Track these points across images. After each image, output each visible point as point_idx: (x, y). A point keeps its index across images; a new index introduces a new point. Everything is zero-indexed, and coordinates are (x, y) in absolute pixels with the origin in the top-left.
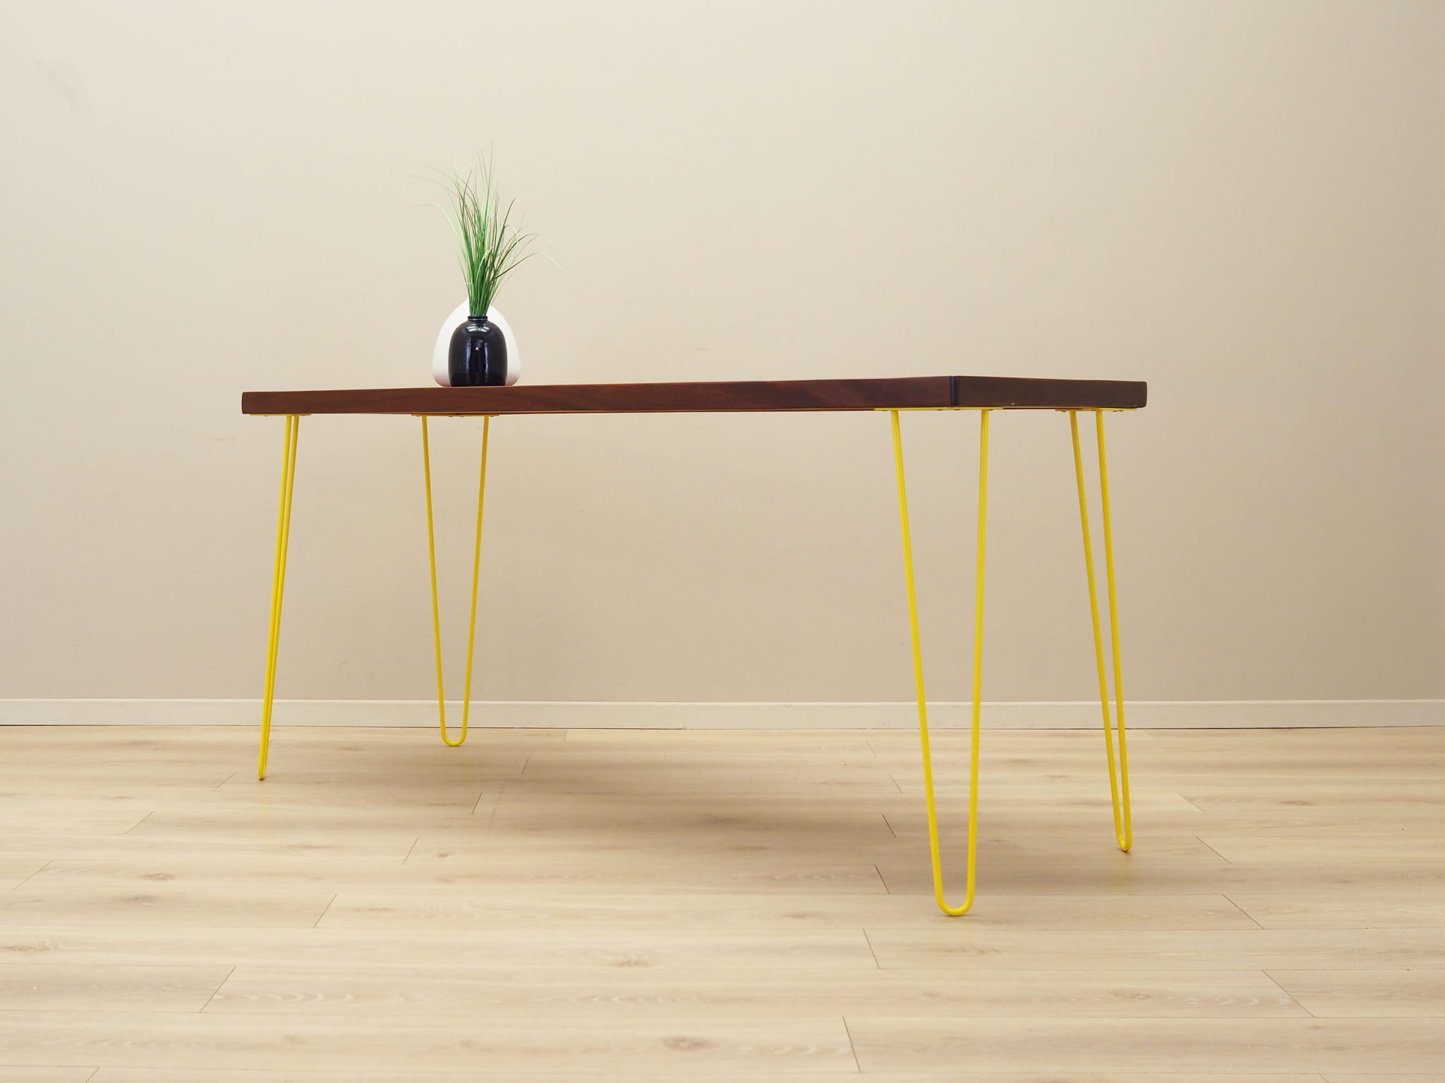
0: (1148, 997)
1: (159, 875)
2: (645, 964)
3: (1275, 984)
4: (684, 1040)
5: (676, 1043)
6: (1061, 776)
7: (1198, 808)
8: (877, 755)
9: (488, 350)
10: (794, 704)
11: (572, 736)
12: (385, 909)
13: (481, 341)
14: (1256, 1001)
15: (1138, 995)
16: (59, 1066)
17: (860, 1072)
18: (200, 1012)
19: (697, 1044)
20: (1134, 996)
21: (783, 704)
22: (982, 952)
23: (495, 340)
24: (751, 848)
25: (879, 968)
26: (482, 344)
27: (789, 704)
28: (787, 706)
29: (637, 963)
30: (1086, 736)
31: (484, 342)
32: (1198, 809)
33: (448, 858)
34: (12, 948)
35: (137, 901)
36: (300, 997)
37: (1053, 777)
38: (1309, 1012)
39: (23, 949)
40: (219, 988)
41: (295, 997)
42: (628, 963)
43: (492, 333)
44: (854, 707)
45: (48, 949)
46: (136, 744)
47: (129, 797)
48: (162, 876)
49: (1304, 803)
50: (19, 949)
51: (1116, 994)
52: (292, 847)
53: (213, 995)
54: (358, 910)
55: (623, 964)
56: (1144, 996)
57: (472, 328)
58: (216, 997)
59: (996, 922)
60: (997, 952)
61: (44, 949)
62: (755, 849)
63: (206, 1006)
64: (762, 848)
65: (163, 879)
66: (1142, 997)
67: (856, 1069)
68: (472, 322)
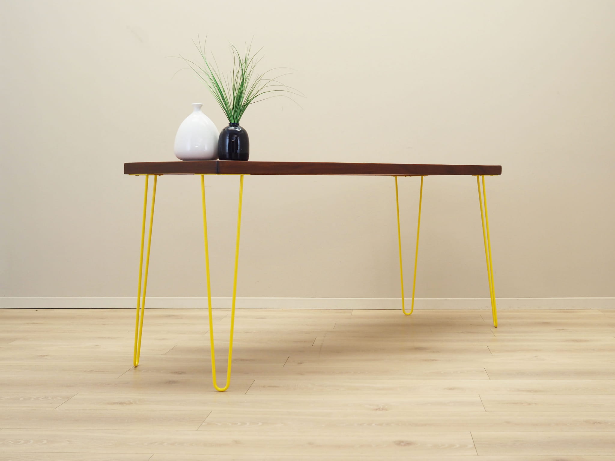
0: (600, 423)
2: (386, 410)
4: (403, 442)
5: (399, 443)
6: (563, 329)
8: (485, 321)
9: (240, 141)
10: (449, 299)
11: (355, 313)
12: (275, 386)
13: (236, 136)
15: (596, 422)
16: (137, 453)
17: (478, 455)
18: (197, 430)
19: (408, 444)
20: (594, 423)
22: (530, 404)
23: (243, 136)
24: (431, 360)
25: (486, 411)
26: (236, 138)
27: (447, 299)
28: (446, 300)
29: (382, 409)
30: (574, 312)
31: (237, 136)
33: (303, 364)
34: (116, 403)
35: (170, 383)
36: (239, 424)
37: (560, 330)
39: (121, 403)
40: (205, 420)
41: (237, 424)
42: (379, 409)
43: (242, 132)
44: (475, 300)
45: (132, 403)
46: (169, 316)
47: (166, 339)
48: (180, 373)
50: (120, 404)
51: (587, 421)
53: (202, 423)
54: (263, 386)
55: (377, 410)
57: (231, 129)
59: (536, 391)
60: (536, 404)
61: (130, 403)
62: (433, 360)
63: (199, 427)
64: (436, 360)
65: (181, 374)
66: (597, 423)
67: (476, 454)
68: (231, 126)
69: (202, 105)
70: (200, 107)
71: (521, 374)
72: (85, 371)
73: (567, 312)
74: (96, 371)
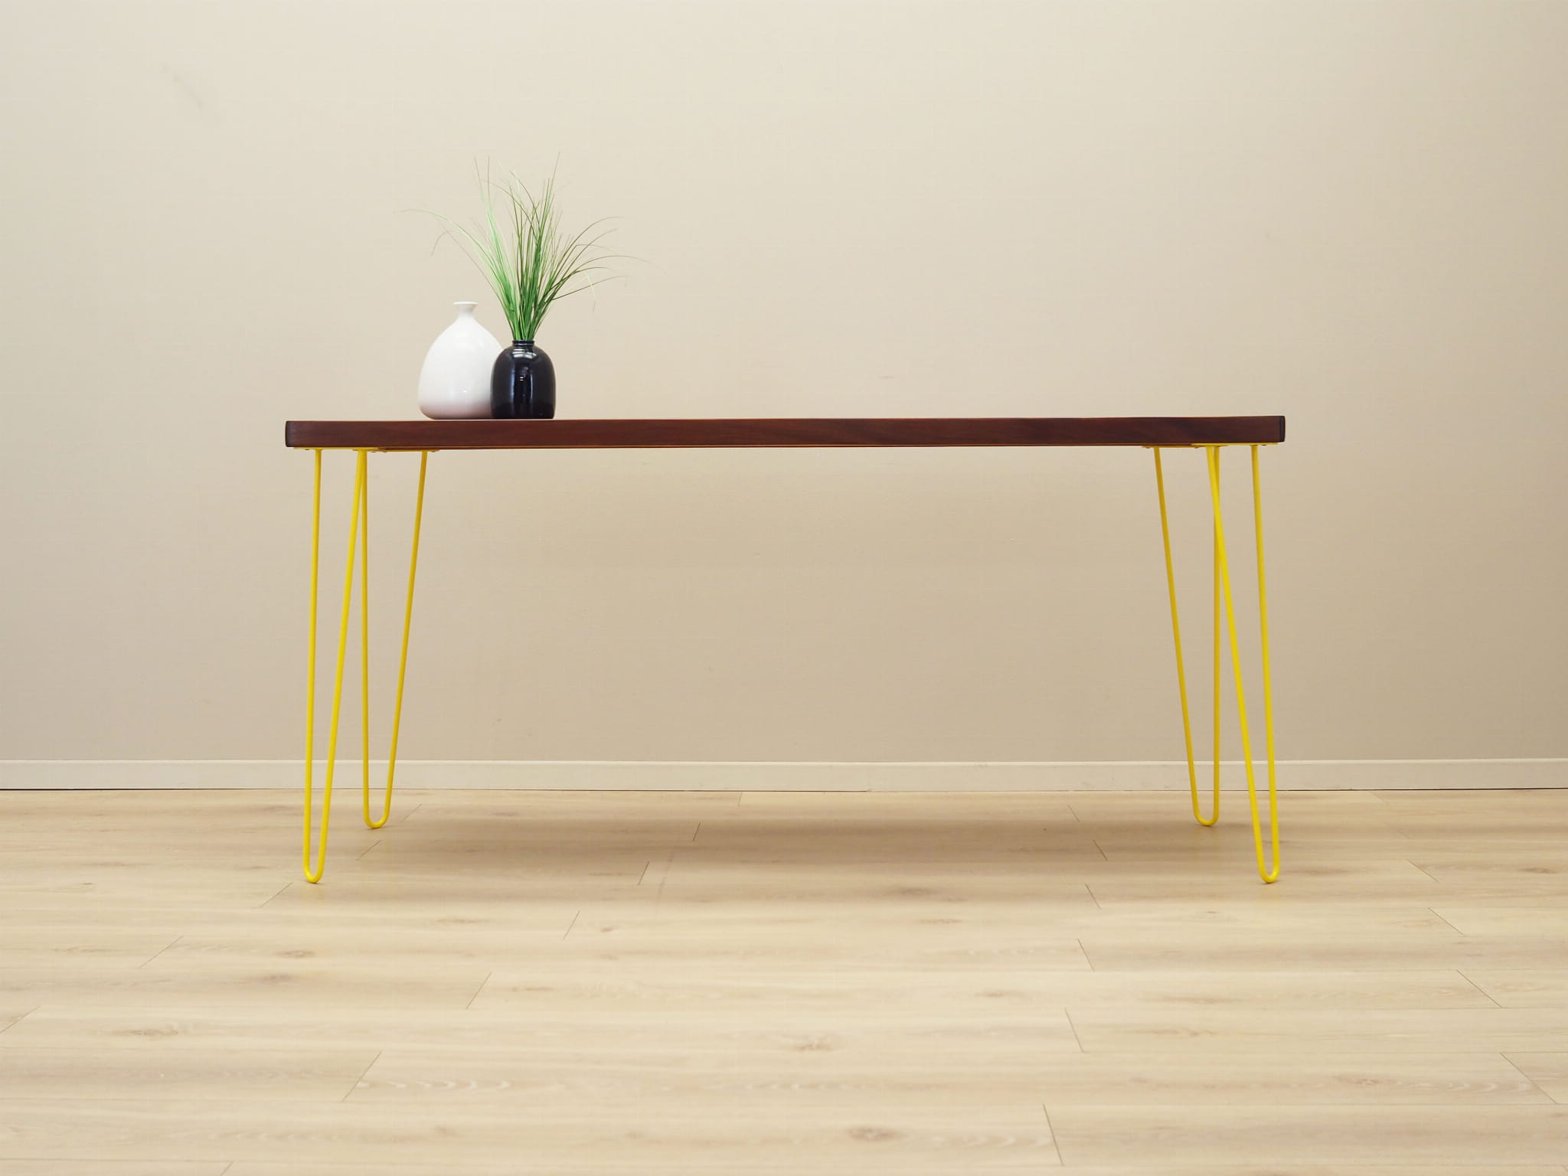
0: (1375, 1082)
1: (298, 951)
2: (828, 1048)
3: (1514, 1068)
4: (870, 1131)
5: (862, 1134)
7: (1430, 876)
9: (534, 379)
10: (989, 763)
11: (748, 799)
12: (544, 989)
13: (527, 368)
14: (1494, 1086)
15: (1365, 1080)
16: (189, 1161)
17: (1063, 1164)
18: (343, 1101)
19: (884, 1135)
20: (1360, 1081)
21: (978, 763)
22: (1195, 1034)
23: (541, 368)
24: (943, 921)
25: (1083, 1052)
26: (528, 372)
27: (984, 764)
28: (981, 766)
29: (819, 1047)
30: (1308, 798)
31: (530, 370)
32: (1430, 878)
33: (612, 932)
34: (136, 1033)
35: (274, 980)
36: (451, 1085)
38: (1551, 1099)
39: (149, 1033)
40: (364, 1074)
41: (446, 1085)
42: (810, 1047)
43: (539, 360)
44: (1055, 767)
45: (177, 1033)
46: (272, 809)
47: (265, 868)
48: (301, 954)
49: (1545, 871)
50: (145, 1034)
51: (1341, 1079)
52: (442, 921)
53: (357, 1082)
54: (515, 989)
55: (803, 1048)
56: (1372, 1081)
57: (518, 354)
58: (360, 1084)
59: (1211, 1001)
60: (1212, 1033)
61: (173, 1033)
62: (948, 922)
63: (349, 1094)
64: (955, 921)
65: (301, 956)
66: (1369, 1082)
67: (1059, 1162)
68: (517, 347)
69: (474, 306)
70: (471, 309)
71: (1173, 956)
72: (56, 950)
73: (1291, 798)
74: (85, 951)
